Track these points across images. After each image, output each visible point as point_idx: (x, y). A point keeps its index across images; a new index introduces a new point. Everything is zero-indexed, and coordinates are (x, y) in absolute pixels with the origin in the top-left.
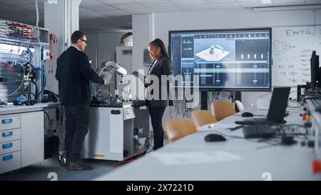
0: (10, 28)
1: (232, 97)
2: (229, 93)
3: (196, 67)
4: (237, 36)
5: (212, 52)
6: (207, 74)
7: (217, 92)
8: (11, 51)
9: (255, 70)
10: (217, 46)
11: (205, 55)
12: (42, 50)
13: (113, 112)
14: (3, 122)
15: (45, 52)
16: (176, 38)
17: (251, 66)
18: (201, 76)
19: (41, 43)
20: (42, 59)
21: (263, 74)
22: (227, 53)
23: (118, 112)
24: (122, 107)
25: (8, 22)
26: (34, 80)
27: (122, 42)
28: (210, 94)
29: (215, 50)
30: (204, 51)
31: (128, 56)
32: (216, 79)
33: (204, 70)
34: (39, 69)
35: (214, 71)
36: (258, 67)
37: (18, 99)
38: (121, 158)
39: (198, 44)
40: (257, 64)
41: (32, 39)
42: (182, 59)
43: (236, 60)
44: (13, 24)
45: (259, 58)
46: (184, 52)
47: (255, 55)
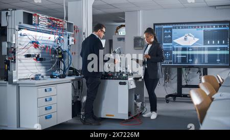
0: (48, 21)
1: (200, 72)
2: (197, 69)
3: (174, 50)
4: (205, 27)
5: (185, 39)
6: (182, 55)
7: (189, 69)
8: (50, 38)
9: (218, 52)
10: (190, 34)
11: (180, 41)
12: (68, 38)
13: (121, 83)
14: (46, 91)
15: (71, 39)
16: (159, 29)
17: (215, 49)
18: (178, 56)
19: (68, 32)
20: (68, 44)
21: (224, 55)
22: (197, 39)
23: (124, 84)
24: (127, 79)
25: (47, 16)
26: (63, 60)
27: (117, 32)
28: (184, 69)
29: (188, 37)
30: (180, 38)
31: (122, 42)
32: (189, 59)
33: (180, 52)
34: (66, 51)
35: (187, 53)
36: (221, 50)
37: (54, 74)
38: (126, 118)
39: (175, 33)
40: (220, 48)
41: (63, 29)
42: (164, 44)
43: (204, 45)
44: (50, 19)
45: (221, 43)
46: (165, 39)
47: (218, 41)
